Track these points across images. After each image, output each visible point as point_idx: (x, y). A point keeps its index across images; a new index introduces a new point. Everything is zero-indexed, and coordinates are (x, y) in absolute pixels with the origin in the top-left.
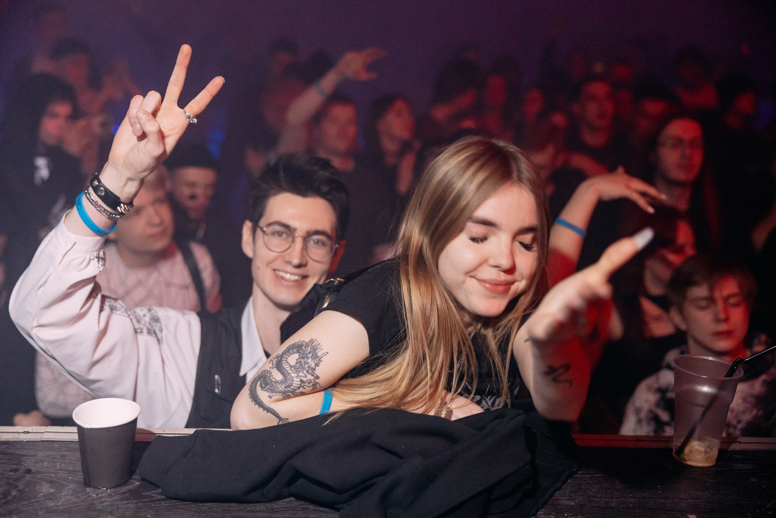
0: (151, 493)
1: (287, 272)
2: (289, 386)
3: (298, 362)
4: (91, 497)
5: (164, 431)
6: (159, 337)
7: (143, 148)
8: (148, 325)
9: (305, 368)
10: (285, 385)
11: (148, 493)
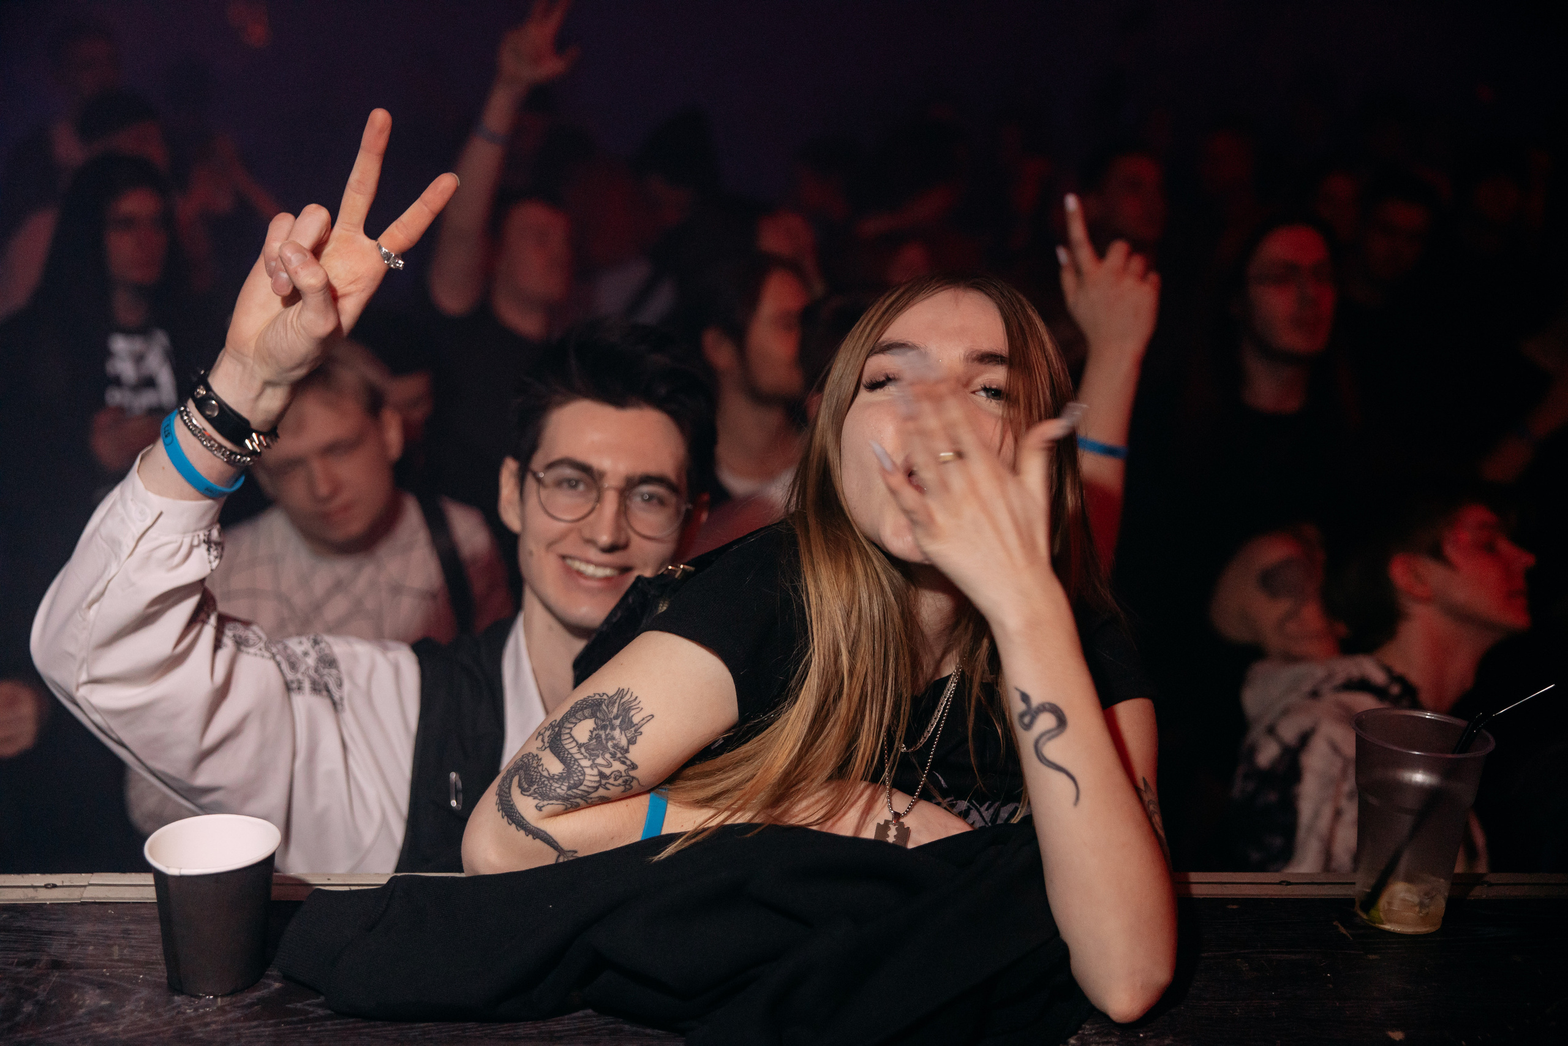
0: (304, 1005)
1: (588, 562)
2: (576, 786)
3: (594, 736)
4: (184, 1013)
5: (329, 879)
6: (337, 697)
7: (295, 319)
8: (312, 672)
9: (608, 749)
10: (569, 783)
11: (299, 1005)
